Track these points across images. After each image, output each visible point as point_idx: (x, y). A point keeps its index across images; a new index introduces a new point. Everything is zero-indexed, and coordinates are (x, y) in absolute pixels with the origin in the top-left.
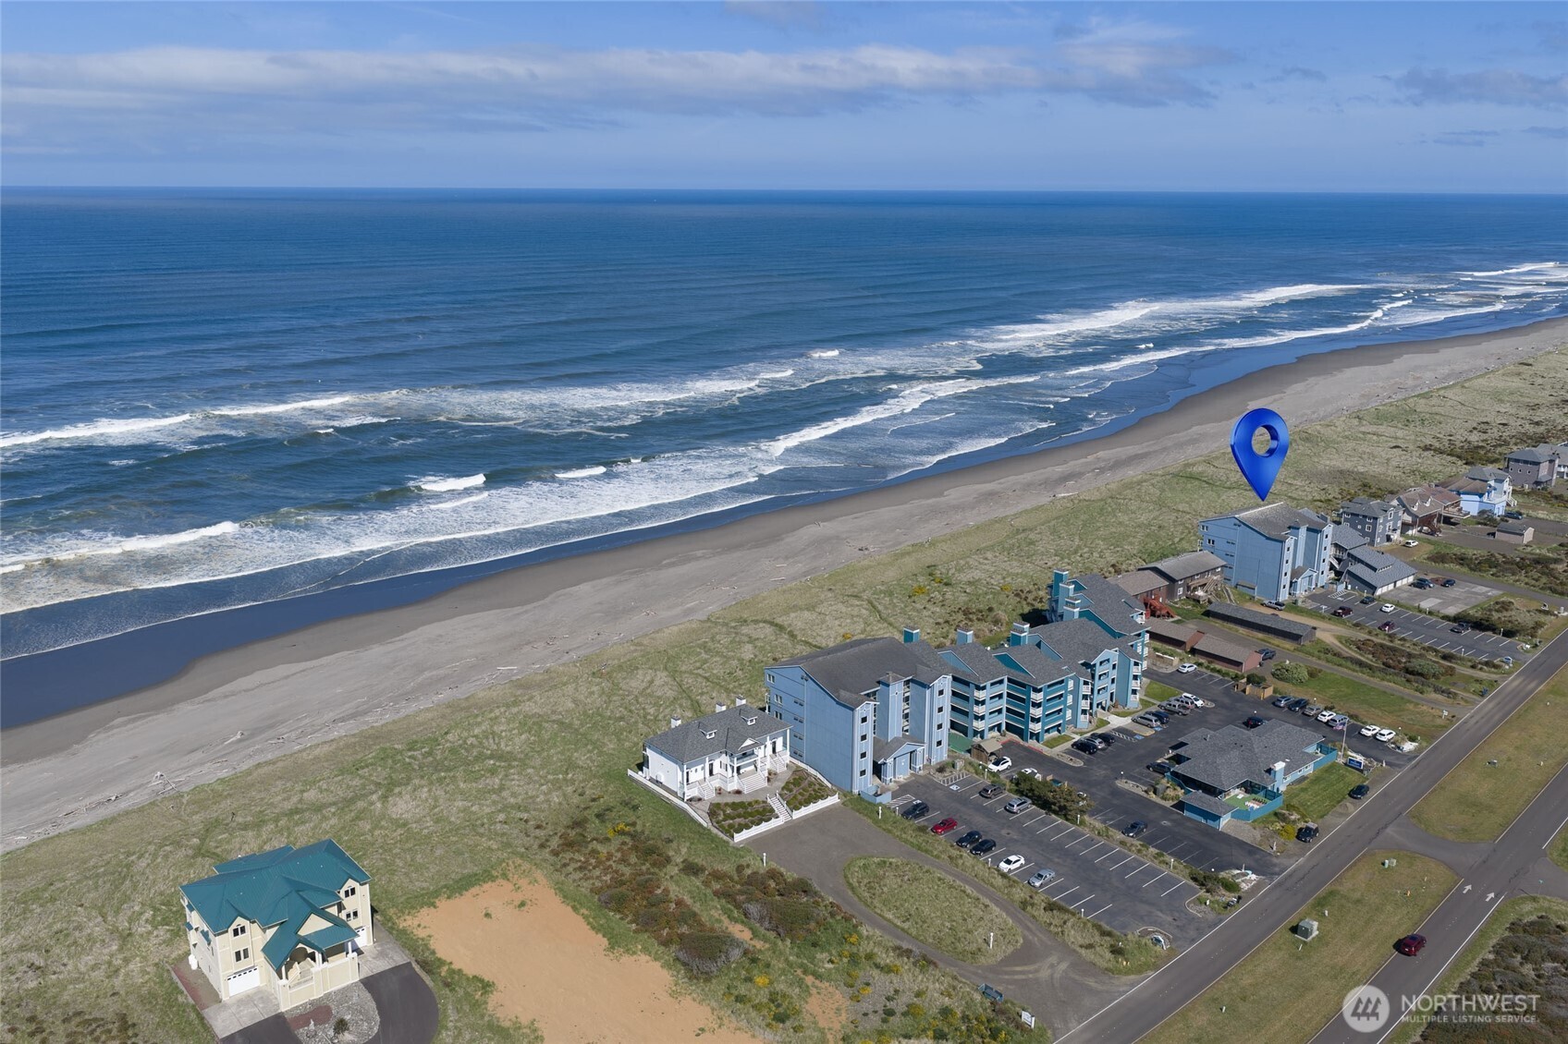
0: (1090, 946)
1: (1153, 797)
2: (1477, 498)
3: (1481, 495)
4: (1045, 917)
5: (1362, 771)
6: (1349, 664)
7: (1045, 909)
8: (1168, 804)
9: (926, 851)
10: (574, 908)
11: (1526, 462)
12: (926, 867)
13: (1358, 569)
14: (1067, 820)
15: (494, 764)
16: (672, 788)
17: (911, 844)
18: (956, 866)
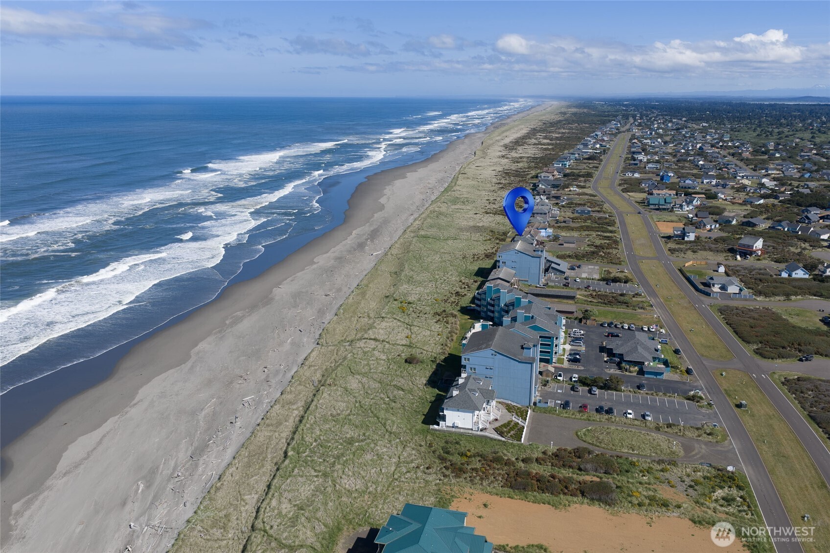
0: (699, 436)
1: (627, 373)
3: (546, 229)
4: (669, 430)
5: (667, 344)
6: (600, 304)
7: (667, 427)
8: (635, 374)
9: (594, 420)
10: (509, 497)
12: (606, 427)
13: (553, 265)
14: (617, 391)
16: (467, 427)
17: (584, 419)
18: (613, 422)
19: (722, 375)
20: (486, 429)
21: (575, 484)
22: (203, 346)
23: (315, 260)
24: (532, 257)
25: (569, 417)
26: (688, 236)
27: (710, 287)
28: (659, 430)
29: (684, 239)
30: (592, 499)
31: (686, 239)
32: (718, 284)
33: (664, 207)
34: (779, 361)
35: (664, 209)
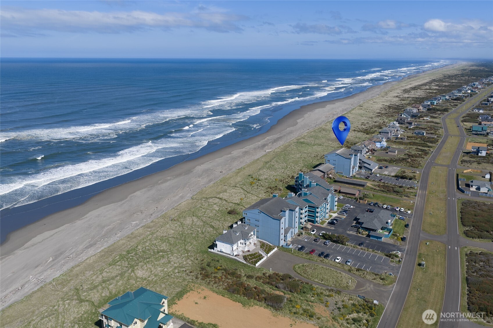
0: (374, 279)
1: (360, 235)
2: (379, 143)
3: (380, 142)
4: (357, 273)
5: (404, 220)
6: (380, 191)
7: (356, 271)
8: (365, 236)
9: (312, 260)
10: (222, 295)
11: (385, 133)
12: (316, 265)
13: (366, 165)
14: (343, 245)
15: (162, 254)
16: (228, 253)
17: (306, 258)
18: (324, 263)
19: (426, 244)
20: (238, 255)
21: (265, 294)
22: (138, 193)
23: (232, 153)
24: (346, 158)
25: (298, 256)
26: (481, 153)
27: (469, 187)
28: (350, 272)
29: (478, 154)
30: (268, 305)
31: (480, 154)
32: (475, 186)
33: (481, 133)
34: (477, 240)
35: (481, 134)
